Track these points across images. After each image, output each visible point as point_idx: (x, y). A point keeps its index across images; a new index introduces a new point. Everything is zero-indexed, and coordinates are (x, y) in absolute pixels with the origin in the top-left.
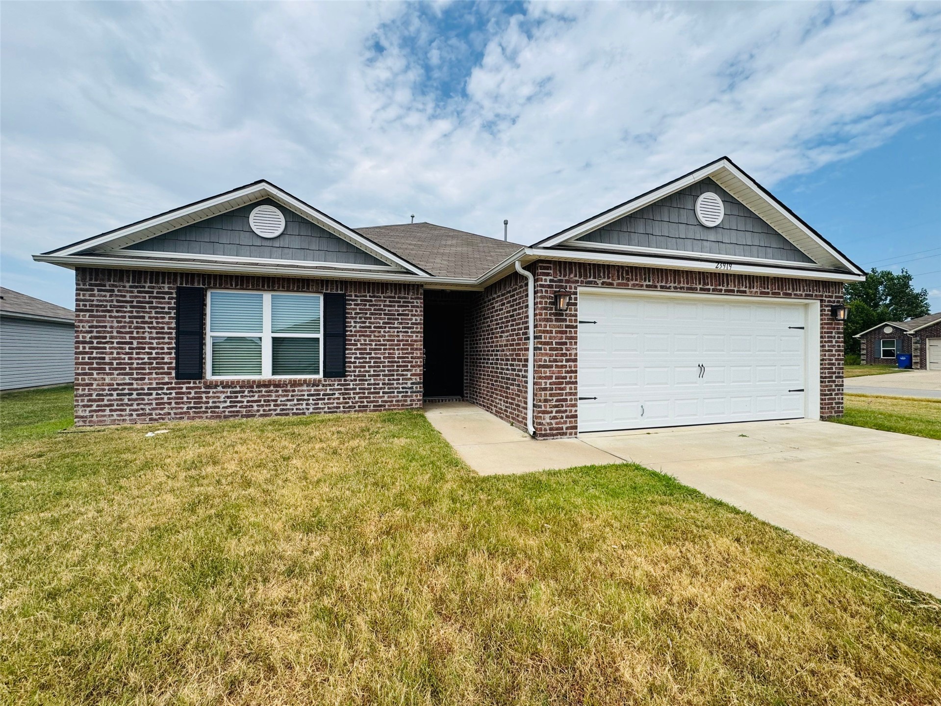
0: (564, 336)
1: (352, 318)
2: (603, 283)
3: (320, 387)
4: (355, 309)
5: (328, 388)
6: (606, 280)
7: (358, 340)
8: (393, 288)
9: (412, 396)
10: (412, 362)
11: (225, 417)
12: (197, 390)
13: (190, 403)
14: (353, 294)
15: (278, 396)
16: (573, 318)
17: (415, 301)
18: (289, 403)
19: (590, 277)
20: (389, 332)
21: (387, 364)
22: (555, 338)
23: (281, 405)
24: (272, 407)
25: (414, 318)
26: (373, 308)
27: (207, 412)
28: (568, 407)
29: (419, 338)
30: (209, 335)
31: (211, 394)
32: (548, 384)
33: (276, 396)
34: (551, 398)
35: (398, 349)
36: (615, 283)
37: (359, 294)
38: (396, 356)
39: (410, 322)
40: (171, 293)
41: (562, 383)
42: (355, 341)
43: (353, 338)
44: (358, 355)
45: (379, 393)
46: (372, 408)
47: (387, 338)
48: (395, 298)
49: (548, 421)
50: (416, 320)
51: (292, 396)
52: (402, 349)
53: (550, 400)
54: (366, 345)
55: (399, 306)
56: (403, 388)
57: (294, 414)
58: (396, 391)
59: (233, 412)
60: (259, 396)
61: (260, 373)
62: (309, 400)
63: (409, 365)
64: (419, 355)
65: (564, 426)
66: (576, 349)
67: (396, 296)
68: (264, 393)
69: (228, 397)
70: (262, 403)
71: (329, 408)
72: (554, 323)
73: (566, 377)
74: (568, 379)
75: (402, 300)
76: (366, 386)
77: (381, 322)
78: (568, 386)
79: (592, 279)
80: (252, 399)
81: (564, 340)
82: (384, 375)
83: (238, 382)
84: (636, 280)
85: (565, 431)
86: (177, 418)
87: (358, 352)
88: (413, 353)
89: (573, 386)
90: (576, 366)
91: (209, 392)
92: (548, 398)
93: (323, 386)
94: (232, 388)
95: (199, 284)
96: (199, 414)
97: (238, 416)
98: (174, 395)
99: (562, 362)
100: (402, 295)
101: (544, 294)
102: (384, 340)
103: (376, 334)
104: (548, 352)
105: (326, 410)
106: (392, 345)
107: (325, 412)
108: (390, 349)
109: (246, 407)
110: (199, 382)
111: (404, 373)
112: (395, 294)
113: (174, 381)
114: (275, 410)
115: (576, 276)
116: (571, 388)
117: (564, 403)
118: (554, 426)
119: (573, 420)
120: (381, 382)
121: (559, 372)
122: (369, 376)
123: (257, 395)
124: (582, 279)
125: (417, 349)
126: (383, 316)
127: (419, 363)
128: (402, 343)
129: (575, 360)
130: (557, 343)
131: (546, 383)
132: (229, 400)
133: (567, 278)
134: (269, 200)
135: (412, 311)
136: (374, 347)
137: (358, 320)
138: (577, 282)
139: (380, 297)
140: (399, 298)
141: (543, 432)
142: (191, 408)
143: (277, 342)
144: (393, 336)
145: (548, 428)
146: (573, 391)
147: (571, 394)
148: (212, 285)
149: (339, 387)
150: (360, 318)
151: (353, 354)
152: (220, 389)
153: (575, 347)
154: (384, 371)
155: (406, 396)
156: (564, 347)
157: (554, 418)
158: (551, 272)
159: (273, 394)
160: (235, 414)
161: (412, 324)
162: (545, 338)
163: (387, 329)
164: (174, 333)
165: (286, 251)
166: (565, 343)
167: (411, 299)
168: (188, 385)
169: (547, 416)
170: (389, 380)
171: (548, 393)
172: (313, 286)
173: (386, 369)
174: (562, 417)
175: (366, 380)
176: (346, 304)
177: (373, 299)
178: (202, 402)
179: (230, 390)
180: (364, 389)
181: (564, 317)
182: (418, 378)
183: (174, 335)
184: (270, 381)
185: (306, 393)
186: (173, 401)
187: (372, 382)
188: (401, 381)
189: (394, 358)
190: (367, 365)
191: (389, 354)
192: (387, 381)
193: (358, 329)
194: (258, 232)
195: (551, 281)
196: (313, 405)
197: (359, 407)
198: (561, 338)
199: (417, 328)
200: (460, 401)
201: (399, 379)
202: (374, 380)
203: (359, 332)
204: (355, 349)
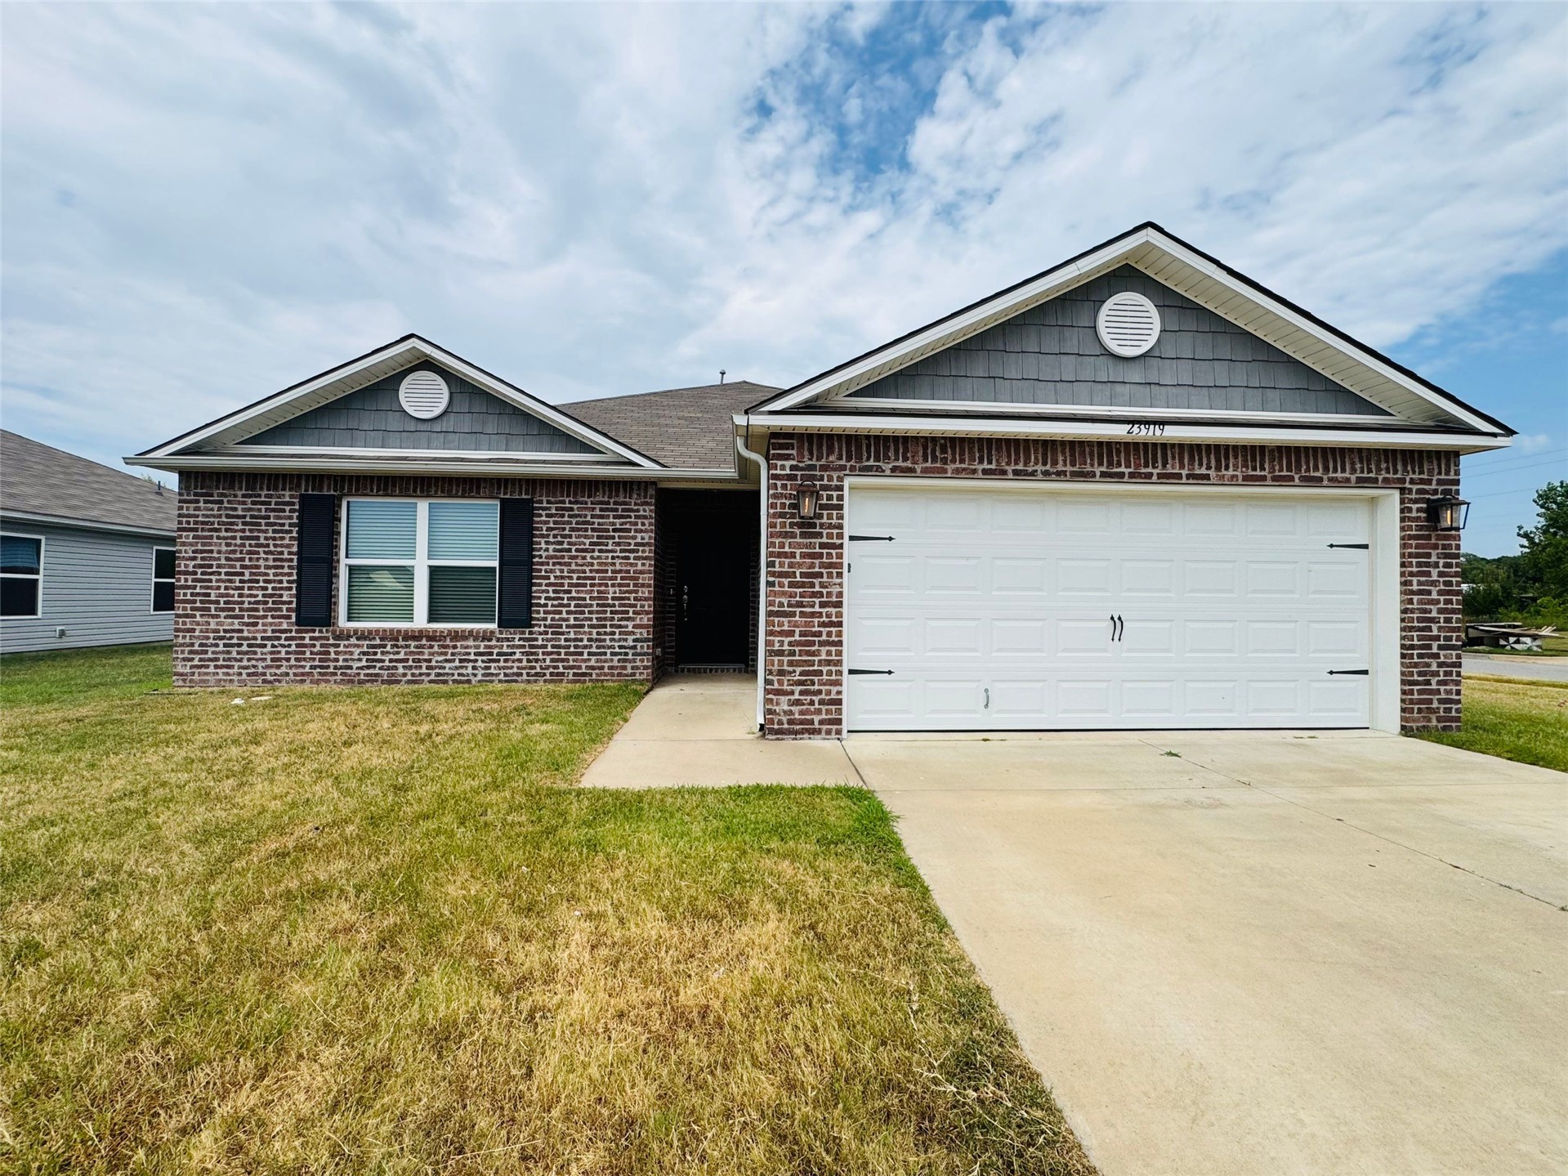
0: (817, 562)
1: (543, 536)
2: (894, 470)
3: (494, 643)
4: (548, 522)
5: (505, 644)
6: (900, 463)
7: (552, 571)
8: (607, 489)
9: (634, 661)
10: (635, 606)
11: (361, 682)
12: (323, 642)
13: (314, 659)
14: (544, 499)
15: (432, 654)
16: (835, 531)
17: (641, 508)
18: (448, 665)
19: (868, 459)
20: (599, 557)
21: (595, 608)
22: (800, 565)
23: (436, 667)
24: (424, 670)
25: (639, 535)
26: (574, 520)
27: (336, 674)
28: (824, 684)
29: (646, 568)
30: (344, 563)
31: (341, 649)
32: (786, 643)
33: (430, 654)
34: (791, 669)
35: (613, 585)
36: (918, 468)
37: (553, 499)
38: (610, 596)
39: (632, 542)
40: (293, 504)
41: (813, 643)
42: (546, 571)
43: (543, 568)
44: (551, 595)
45: (582, 654)
46: (571, 677)
47: (596, 567)
48: (608, 503)
49: (786, 708)
50: (643, 538)
51: (453, 654)
52: (620, 585)
53: (790, 673)
54: (562, 578)
55: (615, 517)
56: (620, 647)
57: (454, 681)
58: (609, 651)
59: (371, 675)
60: (406, 654)
61: (411, 619)
62: (476, 661)
63: (631, 610)
64: (646, 595)
65: (817, 719)
66: (841, 585)
67: (612, 501)
68: (412, 649)
69: (364, 653)
70: (410, 663)
71: (506, 675)
72: (798, 540)
73: (821, 632)
74: (824, 637)
75: (620, 507)
76: (563, 643)
77: (587, 541)
78: (824, 649)
79: (871, 463)
80: (396, 657)
81: (817, 570)
82: (591, 626)
83: (377, 631)
84: (962, 461)
85: (817, 726)
86: (297, 681)
87: (550, 589)
88: (636, 592)
89: (833, 649)
90: (839, 615)
91: (339, 646)
92: (785, 668)
93: (498, 640)
94: (370, 640)
95: (329, 490)
96: (325, 677)
97: (377, 681)
98: (293, 648)
99: (813, 606)
100: (622, 500)
101: (779, 490)
102: (591, 571)
103: (580, 561)
104: (786, 589)
105: (502, 677)
106: (604, 578)
107: (500, 681)
108: (600, 585)
109: (388, 668)
110: (327, 631)
111: (622, 623)
112: (610, 497)
113: (294, 628)
114: (428, 675)
115: (840, 458)
116: (829, 653)
117: (816, 679)
118: (797, 716)
119: (833, 707)
120: (585, 637)
121: (807, 624)
122: (567, 626)
123: (403, 651)
124: (852, 463)
125: (643, 585)
126: (589, 533)
127: (646, 608)
128: (619, 576)
129: (839, 604)
130: (803, 575)
131: (782, 643)
132: (365, 658)
133: (823, 462)
134: (428, 364)
135: (636, 524)
136: (575, 581)
137: (551, 540)
138: (843, 468)
139: (586, 503)
140: (615, 503)
141: (776, 727)
142: (315, 667)
143: (434, 571)
144: (606, 564)
145: (784, 719)
146: (834, 658)
147: (828, 663)
148: (346, 491)
149: (521, 643)
150: (555, 536)
151: (543, 591)
152: (353, 641)
153: (839, 581)
154: (591, 619)
155: (625, 661)
156: (816, 581)
157: (797, 702)
158: (794, 452)
159: (426, 651)
160: (373, 679)
161: (636, 544)
162: (782, 565)
163: (596, 554)
164: (295, 560)
165: (451, 436)
166: (820, 575)
167: (636, 504)
168: (312, 635)
169: (784, 699)
170: (598, 633)
171: (786, 659)
172: (485, 488)
173: (594, 616)
174: (812, 703)
175: (562, 633)
176: (534, 515)
177: (575, 506)
178: (329, 660)
179: (368, 642)
180: (559, 647)
181: (818, 530)
182: (644, 631)
183: (295, 563)
184: (421, 631)
185: (472, 651)
186: (293, 657)
187: (572, 636)
188: (617, 637)
189: (607, 599)
190: (564, 609)
191: (598, 592)
192: (594, 636)
193: (551, 553)
194: (410, 411)
195: (792, 468)
196: (483, 669)
197: (551, 674)
198: (812, 566)
199: (643, 551)
200: (740, 672)
201: (613, 633)
202: (575, 633)
203: (552, 557)
204: (546, 585)
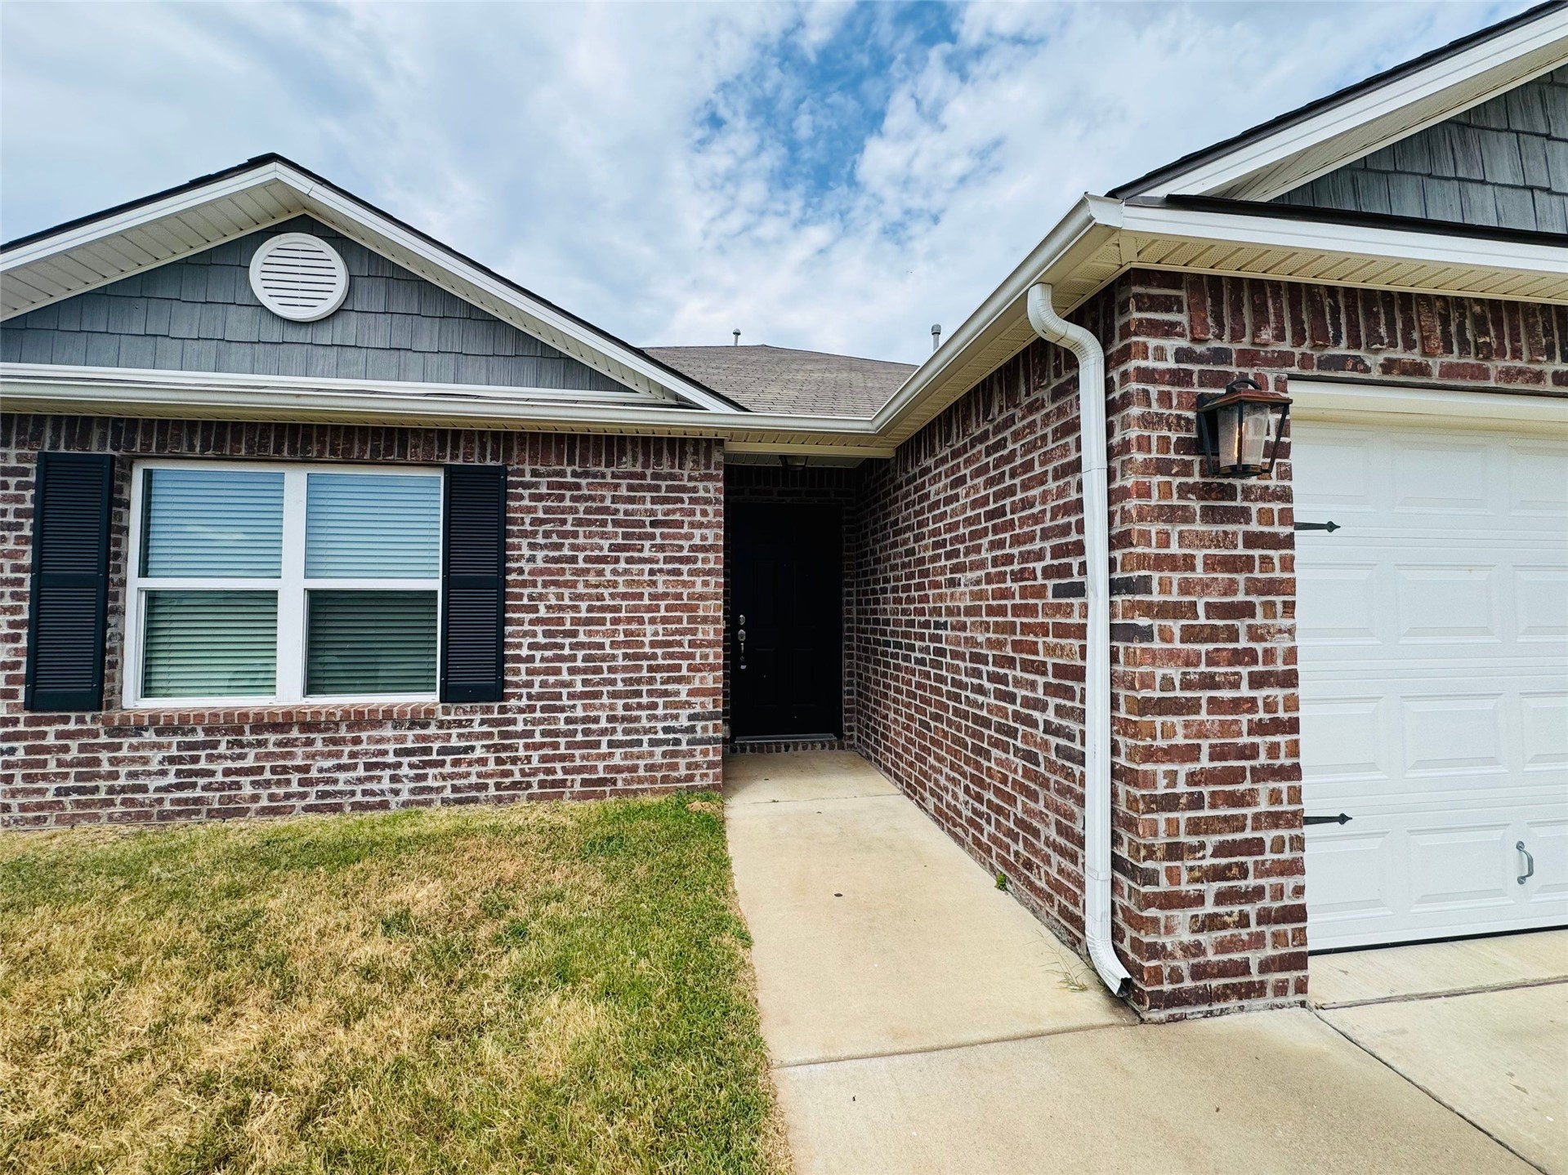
0: (1241, 578)
1: (524, 534)
2: (1388, 367)
3: (432, 730)
4: (534, 510)
5: (454, 731)
6: (1398, 354)
7: (541, 597)
8: (639, 450)
9: (691, 754)
10: (691, 656)
11: (164, 816)
12: (85, 741)
13: (65, 776)
14: (527, 468)
15: (313, 756)
16: (1277, 506)
17: (700, 485)
18: (342, 776)
19: (1337, 342)
20: (626, 572)
21: (620, 662)
22: (1205, 586)
23: (318, 781)
24: (295, 788)
25: (697, 532)
26: (581, 507)
27: (111, 803)
28: (1268, 873)
29: (711, 589)
30: (134, 589)
31: (124, 752)
32: (1181, 779)
33: (307, 756)
34: (1194, 840)
35: (652, 621)
36: (1435, 364)
37: (542, 469)
38: (646, 640)
39: (686, 544)
40: (25, 472)
41: (1237, 776)
42: (531, 598)
43: (526, 591)
44: (541, 639)
45: (597, 745)
46: (577, 788)
47: (621, 589)
48: (643, 476)
49: (1187, 937)
50: (704, 538)
51: (353, 755)
52: (664, 620)
53: (1193, 850)
54: (561, 608)
55: (654, 501)
56: (666, 730)
57: (356, 806)
58: (645, 738)
59: (186, 801)
60: (257, 758)
61: (271, 688)
62: (399, 765)
63: (685, 664)
64: (711, 637)
65: (1254, 957)
66: (1291, 632)
67: (649, 472)
68: (271, 748)
69: (172, 760)
70: (267, 775)
71: (455, 789)
72: (1199, 526)
73: (1254, 747)
74: (1263, 759)
75: (664, 484)
76: (562, 726)
77: (606, 544)
78: (1264, 788)
79: (1342, 350)
80: (239, 764)
81: (1241, 597)
82: (614, 695)
83: (199, 718)
84: (1516, 354)
85: (1255, 977)
86: (27, 821)
87: (539, 629)
88: (694, 632)
89: (1283, 786)
90: (1292, 704)
91: (119, 747)
92: (1183, 838)
93: (441, 725)
94: (184, 734)
95: (103, 445)
96: (88, 810)
97: (198, 812)
98: (20, 755)
99: (1236, 685)
100: (666, 470)
101: (1155, 408)
102: (613, 596)
103: (592, 579)
104: (1177, 645)
105: (448, 793)
106: (636, 609)
107: (444, 801)
108: (629, 620)
109: (222, 787)
110: (94, 719)
111: (670, 687)
112: (646, 465)
113: (23, 716)
114: (304, 796)
115: (1280, 337)
116: (1275, 797)
117: (1249, 860)
118: (1212, 957)
119: (1288, 928)
120: (603, 715)
121: (1226, 729)
122: (571, 696)
123: (251, 753)
124: (1305, 348)
125: (705, 620)
126: (610, 528)
127: (711, 660)
128: (663, 604)
129: (1289, 679)
130: (1212, 610)
131: (1172, 776)
132: (173, 769)
133: (1245, 344)
134: (307, 222)
135: (692, 513)
136: (584, 614)
137: (540, 540)
138: (1285, 359)
139: (603, 476)
140: (655, 476)
141: (1167, 987)
142: (67, 791)
143: (316, 599)
144: (639, 583)
145: (1184, 965)
146: (1285, 807)
147: (1275, 819)
148: (137, 448)
149: (485, 728)
150: (547, 535)
151: (525, 634)
152: (150, 736)
153: (1286, 623)
154: (613, 682)
155: (674, 754)
156: (1242, 625)
157: (1212, 923)
158: (1183, 318)
159: (299, 751)
160: (188, 810)
161: (693, 548)
162: (1165, 587)
163: (622, 565)
164: (28, 583)
165: (350, 354)
166: (1247, 610)
167: (691, 479)
168: (61, 727)
169: (1182, 916)
170: (627, 707)
171: (1182, 816)
172: (416, 447)
173: (619, 676)
174: (1243, 921)
175: (562, 709)
176: (507, 496)
177: (583, 482)
178: (98, 776)
179: (179, 738)
180: (556, 733)
181: (1239, 502)
182: (708, 700)
183: (27, 588)
184: (288, 714)
185: (391, 747)
186: (18, 773)
187: (579, 713)
188: (660, 712)
189: (642, 644)
190: (565, 666)
191: (627, 633)
192: (620, 712)
193: (540, 564)
194: (273, 305)
195: (1182, 355)
196: (412, 779)
197: (542, 784)
198: (1231, 588)
199: (705, 560)
200: (832, 748)
201: (654, 706)
202: (585, 707)
203: (541, 572)
204: (532, 622)
